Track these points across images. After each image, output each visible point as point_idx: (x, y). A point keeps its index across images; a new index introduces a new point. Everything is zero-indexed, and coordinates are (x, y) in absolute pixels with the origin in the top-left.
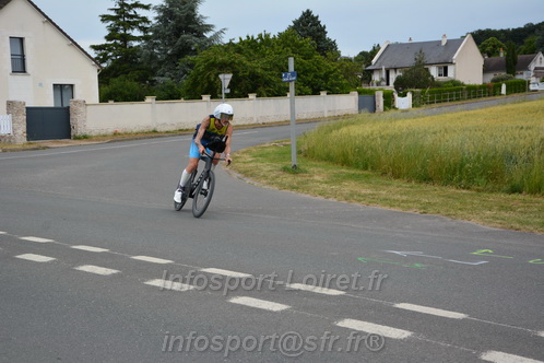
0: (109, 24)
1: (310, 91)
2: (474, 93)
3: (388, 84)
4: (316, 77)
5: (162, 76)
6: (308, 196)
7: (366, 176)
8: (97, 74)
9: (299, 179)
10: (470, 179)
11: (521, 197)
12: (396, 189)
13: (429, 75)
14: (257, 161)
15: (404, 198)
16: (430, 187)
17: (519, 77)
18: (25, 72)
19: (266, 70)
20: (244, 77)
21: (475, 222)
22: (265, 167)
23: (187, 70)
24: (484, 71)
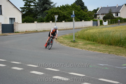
0: (25, 2)
1: (79, 20)
4: (81, 16)
5: (39, 16)
6: (77, 49)
7: (94, 43)
8: (21, 15)
9: (75, 44)
12: (102, 47)
13: (113, 16)
14: (64, 39)
15: (104, 49)
16: (111, 47)
18: (2, 14)
19: (67, 14)
20: (61, 16)
22: (66, 41)
23: (46, 14)
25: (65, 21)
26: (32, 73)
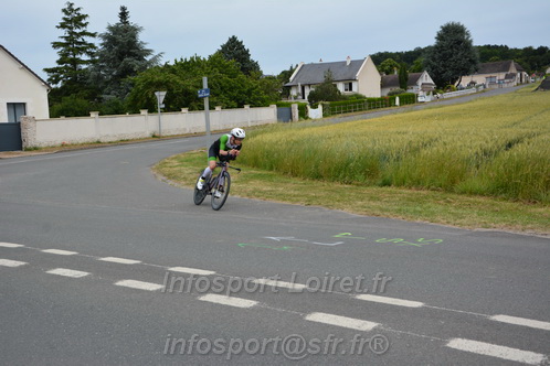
0: (60, 50)
1: (235, 104)
2: (374, 104)
3: (303, 98)
4: (240, 93)
5: (109, 94)
7: (271, 175)
8: (46, 94)
10: (352, 176)
11: (389, 189)
12: (292, 186)
13: (337, 90)
15: (296, 193)
16: (320, 183)
17: (410, 91)
20: (177, 94)
21: (347, 211)
22: (187, 170)
23: (131, 88)
24: (382, 86)
25: (191, 109)
26: (54, 275)
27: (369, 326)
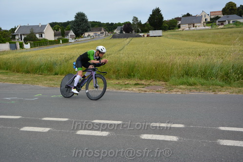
2: (52, 43)
3: (22, 40)
7: (7, 72)
10: (42, 72)
11: (57, 76)
12: (16, 77)
13: (36, 37)
17: (66, 38)
21: (40, 85)
24: (55, 36)
27: (47, 130)
